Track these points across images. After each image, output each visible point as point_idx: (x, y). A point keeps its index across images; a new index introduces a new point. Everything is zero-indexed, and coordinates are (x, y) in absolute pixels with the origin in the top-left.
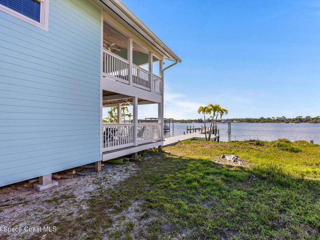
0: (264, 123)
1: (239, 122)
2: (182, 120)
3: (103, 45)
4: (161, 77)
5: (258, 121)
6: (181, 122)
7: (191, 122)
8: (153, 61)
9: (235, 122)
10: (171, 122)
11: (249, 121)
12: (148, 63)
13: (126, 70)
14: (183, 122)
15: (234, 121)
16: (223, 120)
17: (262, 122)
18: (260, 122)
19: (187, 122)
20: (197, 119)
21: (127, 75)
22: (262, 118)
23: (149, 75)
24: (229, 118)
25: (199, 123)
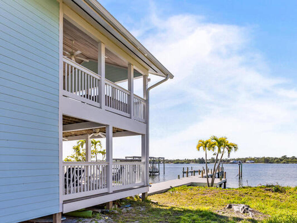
0: (287, 163)
1: (253, 163)
2: (177, 160)
3: (63, 52)
4: (145, 99)
5: (279, 161)
6: (176, 162)
7: (189, 163)
8: (134, 77)
9: (248, 163)
10: (161, 162)
11: (267, 161)
12: (127, 80)
13: (95, 90)
14: (178, 163)
15: (247, 161)
16: (233, 160)
17: (284, 163)
18: (282, 162)
19: (183, 163)
20: (197, 159)
21: (98, 94)
22: (285, 157)
23: (129, 95)
24: (241, 157)
25: (200, 163)
